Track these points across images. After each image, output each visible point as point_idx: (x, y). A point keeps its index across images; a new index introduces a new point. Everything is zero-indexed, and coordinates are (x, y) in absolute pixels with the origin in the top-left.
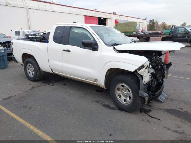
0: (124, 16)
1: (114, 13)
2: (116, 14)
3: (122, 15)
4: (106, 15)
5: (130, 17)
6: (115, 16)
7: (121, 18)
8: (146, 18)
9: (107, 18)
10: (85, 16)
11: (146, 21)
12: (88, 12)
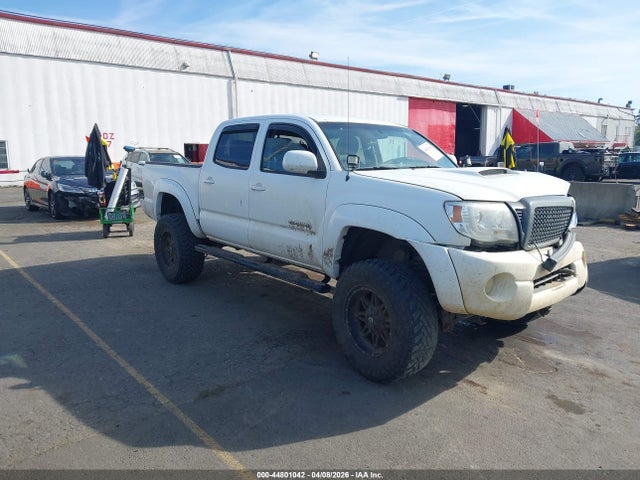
0: (545, 96)
1: (506, 88)
2: (516, 90)
3: (536, 95)
4: (482, 94)
5: (570, 100)
6: (514, 98)
7: (535, 104)
8: (630, 102)
9: (485, 106)
10: (411, 98)
11: (629, 111)
12: (420, 87)
